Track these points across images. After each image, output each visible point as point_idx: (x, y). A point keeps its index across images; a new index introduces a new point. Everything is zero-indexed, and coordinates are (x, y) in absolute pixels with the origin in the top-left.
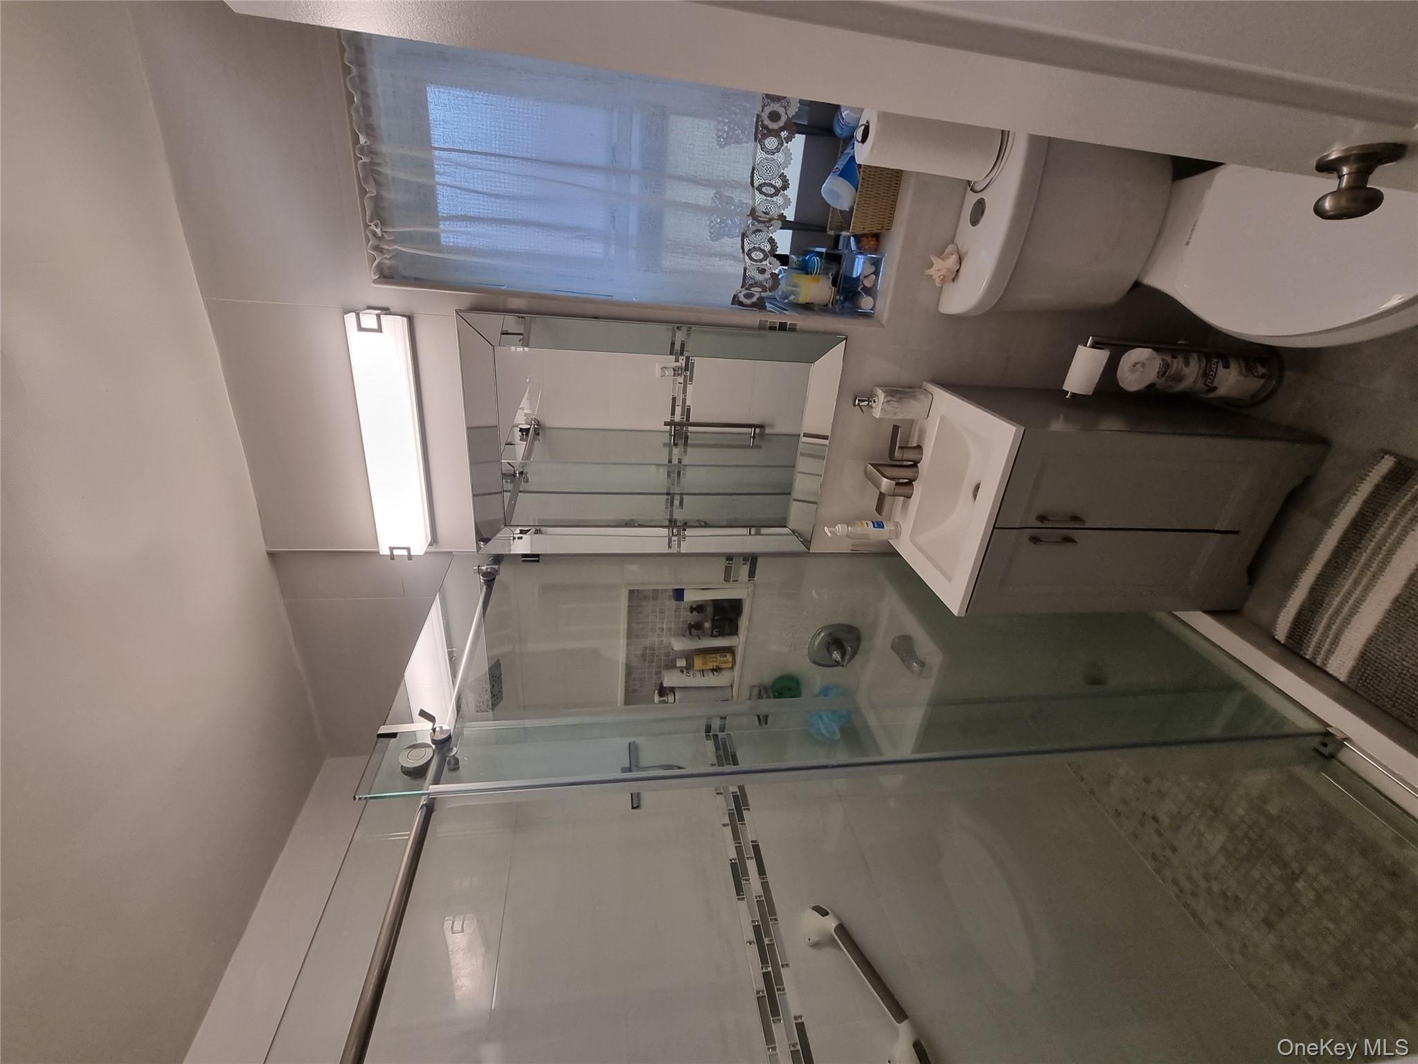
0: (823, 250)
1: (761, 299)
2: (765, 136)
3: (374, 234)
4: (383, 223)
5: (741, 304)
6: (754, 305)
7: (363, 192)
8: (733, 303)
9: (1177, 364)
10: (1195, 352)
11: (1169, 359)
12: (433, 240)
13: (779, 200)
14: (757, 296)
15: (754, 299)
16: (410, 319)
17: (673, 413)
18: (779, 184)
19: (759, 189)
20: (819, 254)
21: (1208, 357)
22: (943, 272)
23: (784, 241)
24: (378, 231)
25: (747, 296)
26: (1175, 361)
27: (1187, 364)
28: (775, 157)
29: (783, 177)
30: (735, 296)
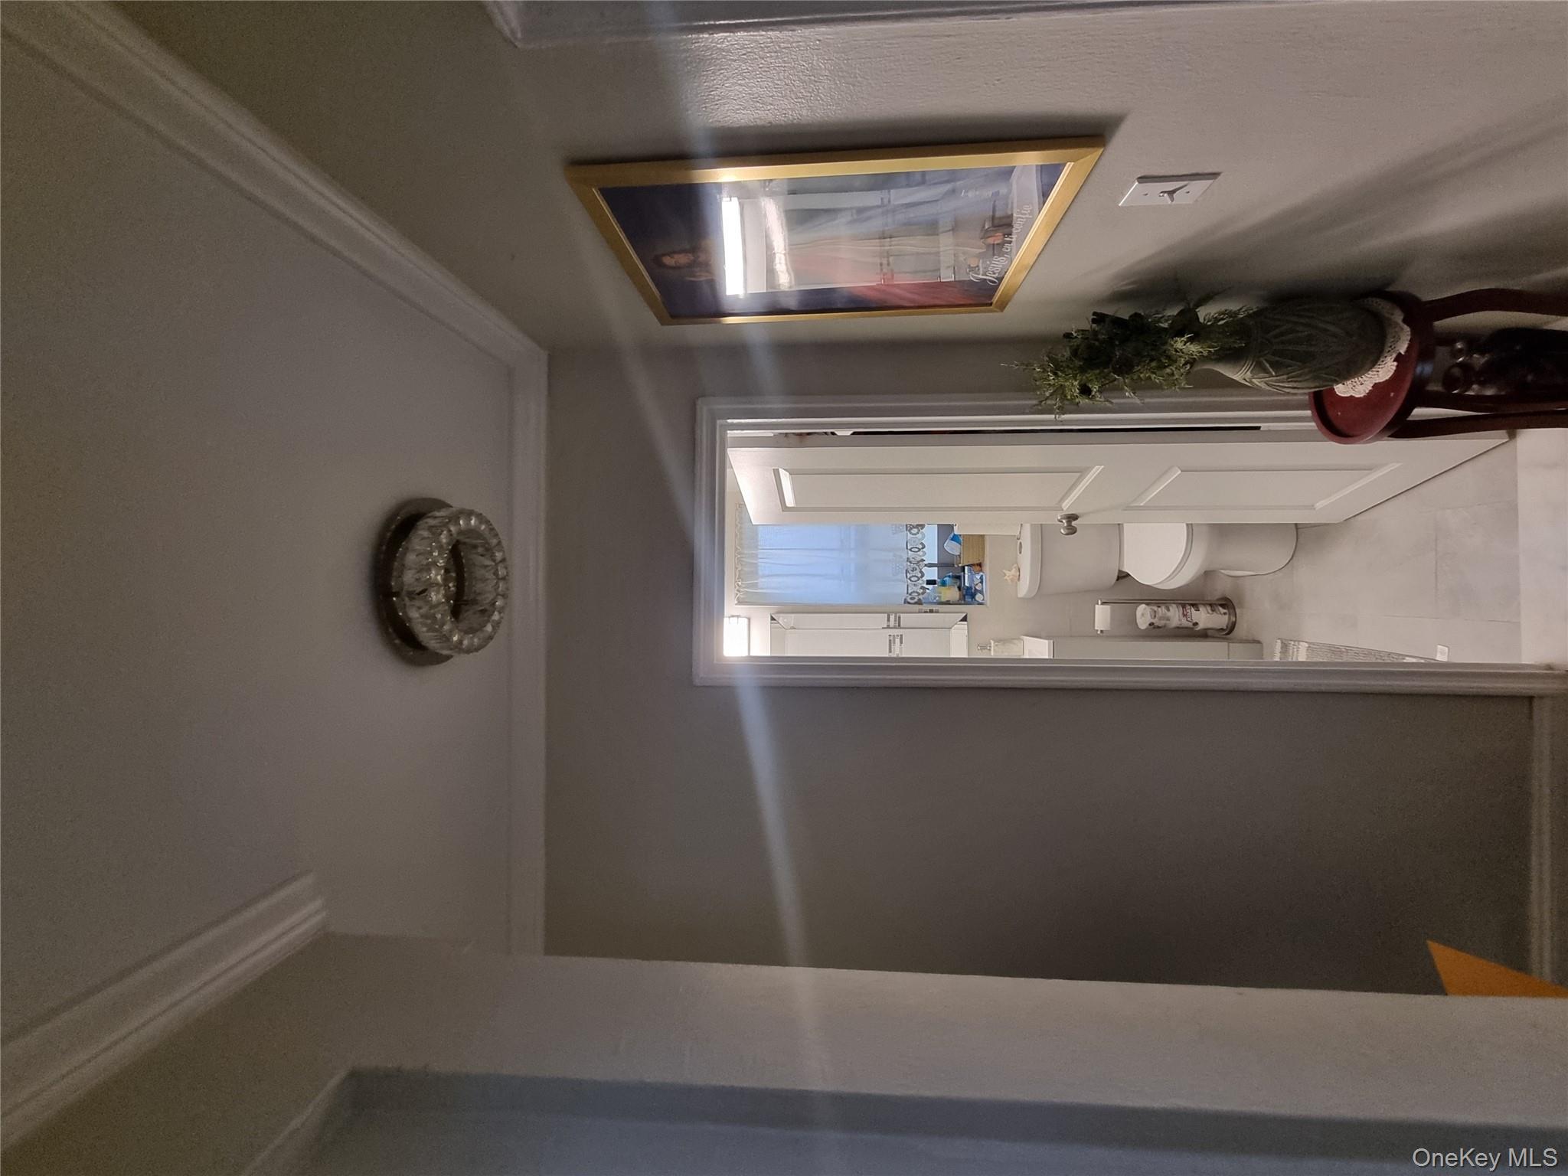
0: (951, 574)
1: (919, 599)
2: (911, 529)
3: (738, 585)
4: (742, 580)
5: (909, 603)
6: (916, 603)
7: (737, 568)
8: (905, 603)
9: (1162, 611)
10: (1174, 603)
11: (1155, 608)
12: (755, 586)
13: (921, 553)
14: (917, 598)
15: (916, 600)
16: (749, 619)
17: (888, 620)
18: (920, 547)
19: (910, 550)
20: (949, 576)
21: (1184, 606)
22: (1011, 577)
23: (932, 574)
24: (740, 583)
25: (911, 599)
26: (1160, 609)
27: (1168, 610)
28: (917, 536)
29: (922, 544)
30: (905, 599)
